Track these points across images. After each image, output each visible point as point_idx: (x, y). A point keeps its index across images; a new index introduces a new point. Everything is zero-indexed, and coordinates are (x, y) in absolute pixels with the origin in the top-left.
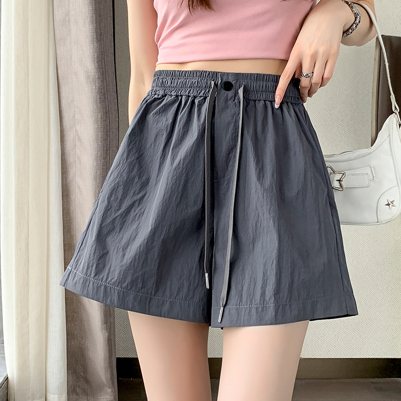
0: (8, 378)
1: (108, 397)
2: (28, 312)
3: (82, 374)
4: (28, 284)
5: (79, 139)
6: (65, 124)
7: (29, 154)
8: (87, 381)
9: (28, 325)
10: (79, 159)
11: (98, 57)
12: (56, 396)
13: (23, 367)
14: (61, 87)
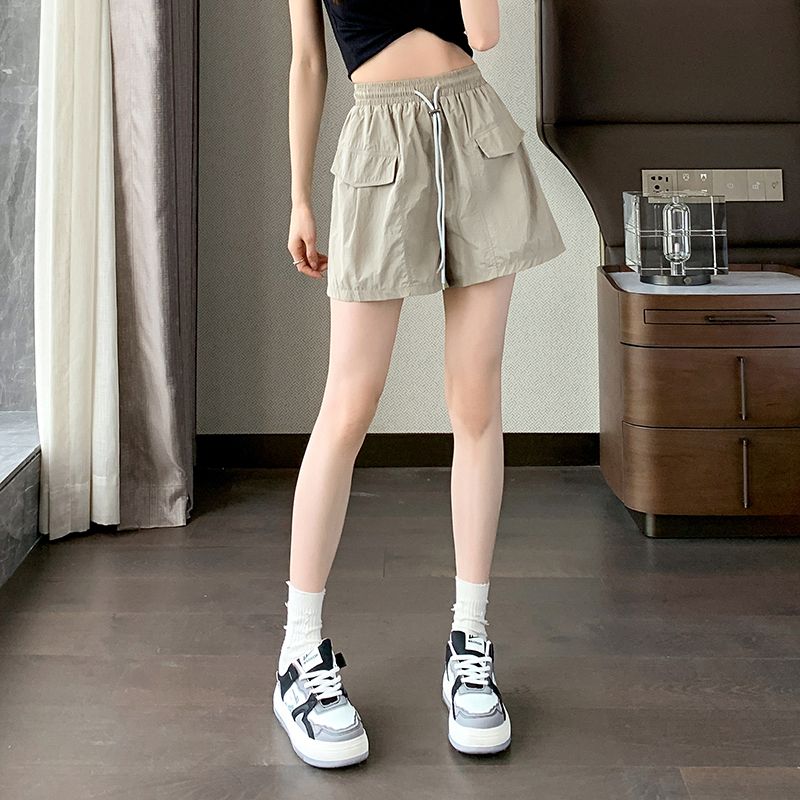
0: (40, 451)
1: (177, 484)
2: (68, 360)
3: (142, 448)
4: (68, 322)
5: (135, 127)
6: (118, 109)
7: (72, 149)
8: (149, 460)
9: (68, 378)
10: (136, 154)
12: (105, 478)
13: (60, 435)
14: (115, 62)
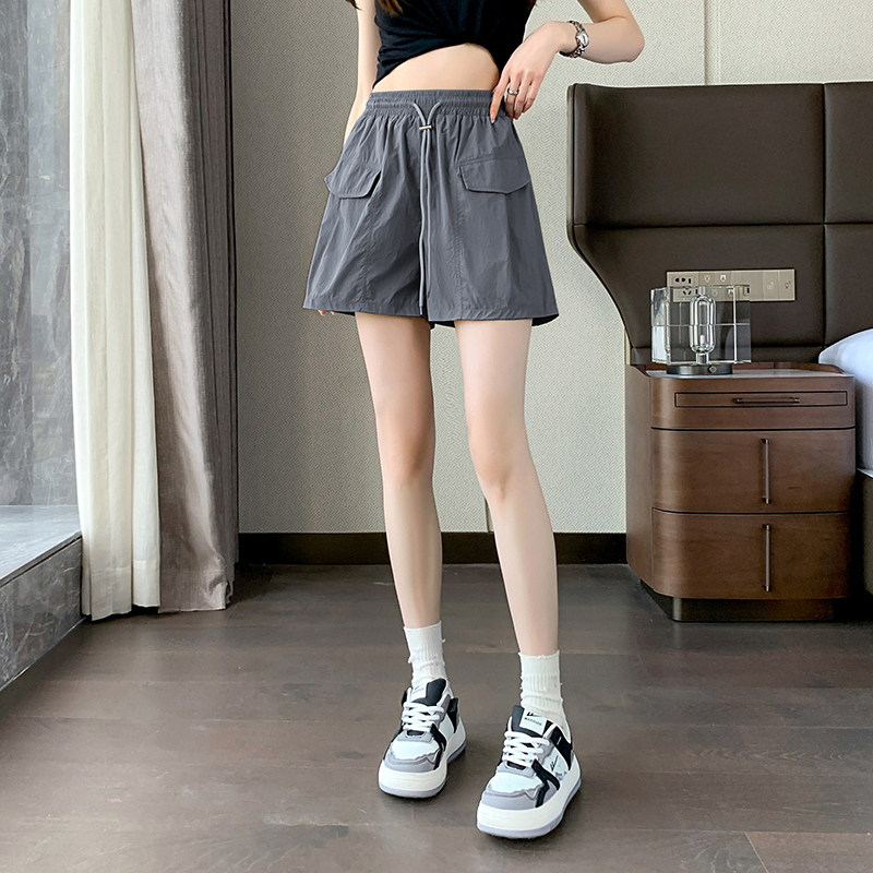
1: (217, 571)
5: (167, 221)
6: (150, 203)
10: (168, 247)
11: (188, 117)
